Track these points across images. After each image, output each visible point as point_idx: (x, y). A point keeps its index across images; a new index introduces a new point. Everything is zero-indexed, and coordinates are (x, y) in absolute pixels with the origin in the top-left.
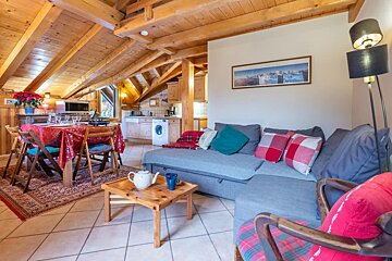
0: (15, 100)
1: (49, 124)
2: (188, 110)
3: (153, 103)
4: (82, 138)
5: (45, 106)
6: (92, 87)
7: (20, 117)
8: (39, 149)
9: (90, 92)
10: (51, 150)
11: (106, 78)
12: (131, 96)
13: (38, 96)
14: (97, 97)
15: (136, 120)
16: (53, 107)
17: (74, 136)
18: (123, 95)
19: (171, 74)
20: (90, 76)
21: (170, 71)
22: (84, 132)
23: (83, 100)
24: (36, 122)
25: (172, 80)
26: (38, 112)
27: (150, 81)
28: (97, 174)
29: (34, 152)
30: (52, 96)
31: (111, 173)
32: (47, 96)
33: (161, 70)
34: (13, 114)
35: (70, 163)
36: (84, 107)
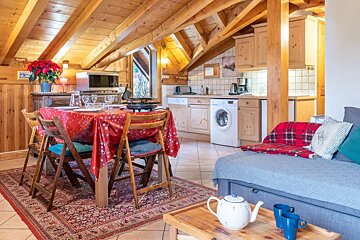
0: (29, 73)
1: (72, 108)
2: (279, 82)
3: (210, 72)
4: (121, 131)
5: (63, 80)
6: (122, 50)
7: (35, 97)
8: (66, 145)
9: (120, 57)
10: (79, 147)
11: (142, 35)
12: (176, 62)
13: (55, 66)
14: (128, 65)
15: (183, 101)
16: (73, 82)
17: (110, 127)
18: (164, 60)
19: (241, 22)
20: (122, 32)
21: (241, 15)
22: (122, 121)
23: (110, 70)
24: (54, 104)
25: (242, 32)
26: (55, 89)
27: (206, 35)
28: (141, 191)
29: (58, 149)
30: (71, 66)
31: (160, 189)
32: (65, 66)
33: (226, 16)
34: (26, 93)
35: (104, 170)
36: (111, 81)
